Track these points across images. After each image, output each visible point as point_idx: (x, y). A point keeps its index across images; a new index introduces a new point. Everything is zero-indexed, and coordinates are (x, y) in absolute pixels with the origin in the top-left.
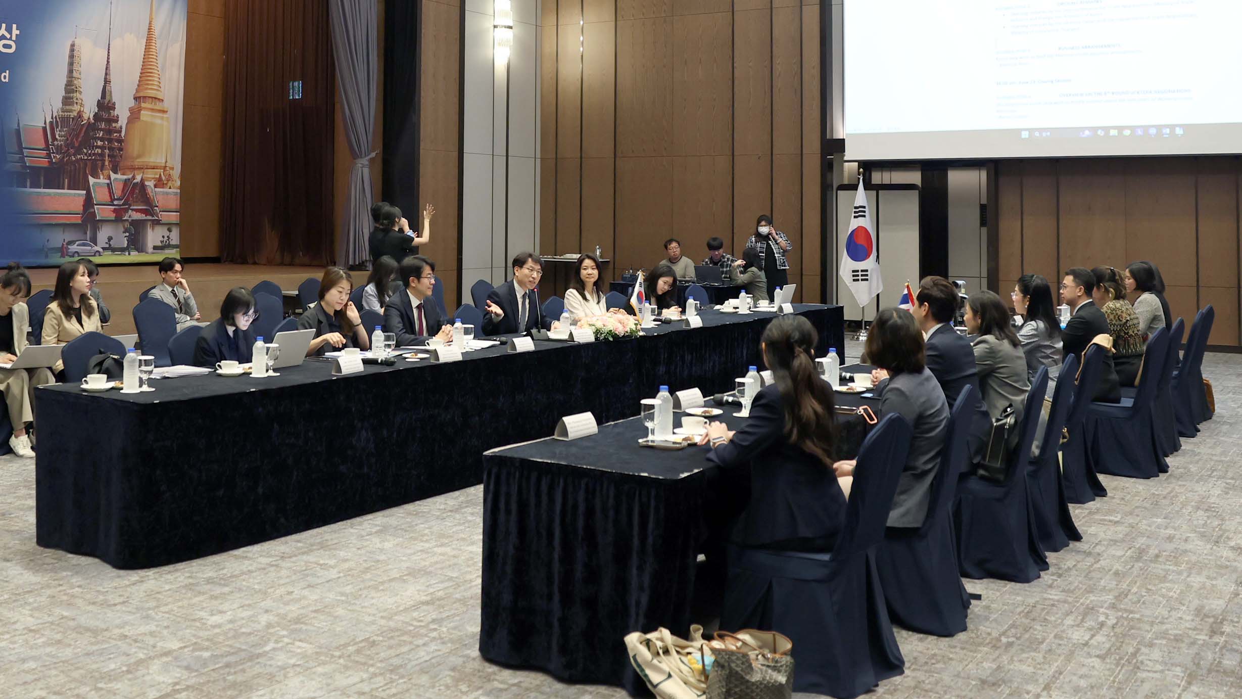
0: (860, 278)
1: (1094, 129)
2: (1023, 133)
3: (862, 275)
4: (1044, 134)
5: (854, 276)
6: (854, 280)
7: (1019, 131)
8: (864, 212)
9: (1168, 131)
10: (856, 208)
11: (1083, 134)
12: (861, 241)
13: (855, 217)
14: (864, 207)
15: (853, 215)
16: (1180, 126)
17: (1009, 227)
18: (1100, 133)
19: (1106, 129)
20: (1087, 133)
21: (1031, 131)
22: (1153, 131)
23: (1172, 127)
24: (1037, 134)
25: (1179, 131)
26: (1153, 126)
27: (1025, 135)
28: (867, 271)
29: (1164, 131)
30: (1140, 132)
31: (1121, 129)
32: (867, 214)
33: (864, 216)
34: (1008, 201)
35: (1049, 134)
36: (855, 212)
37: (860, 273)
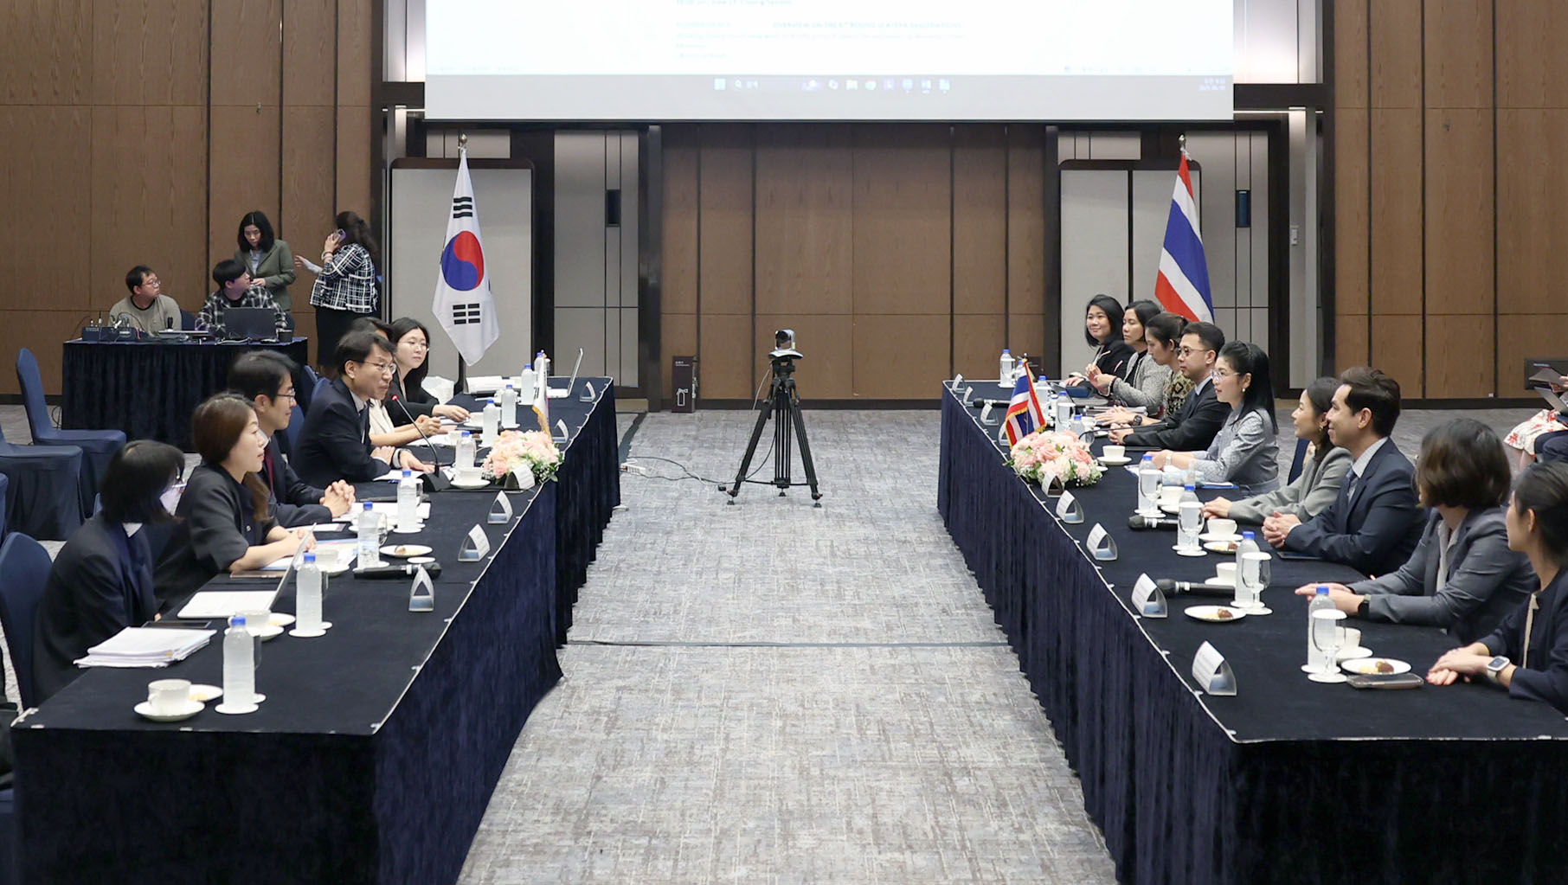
0: (467, 318)
1: (824, 79)
2: (717, 81)
3: (470, 314)
4: (749, 85)
5: (455, 315)
6: (456, 322)
7: (712, 78)
8: (470, 207)
9: (928, 84)
10: (456, 201)
11: (808, 85)
12: (467, 257)
13: (456, 216)
14: (469, 199)
15: (453, 212)
16: (945, 77)
17: (678, 229)
18: (833, 85)
19: (842, 79)
20: (813, 84)
21: (729, 78)
22: (908, 84)
23: (935, 79)
24: (738, 84)
25: (944, 85)
26: (907, 77)
27: (720, 84)
28: (477, 306)
29: (923, 84)
30: (889, 85)
31: (861, 79)
32: (474, 211)
33: (470, 215)
34: (677, 185)
35: (756, 84)
36: (456, 208)
37: (467, 310)
